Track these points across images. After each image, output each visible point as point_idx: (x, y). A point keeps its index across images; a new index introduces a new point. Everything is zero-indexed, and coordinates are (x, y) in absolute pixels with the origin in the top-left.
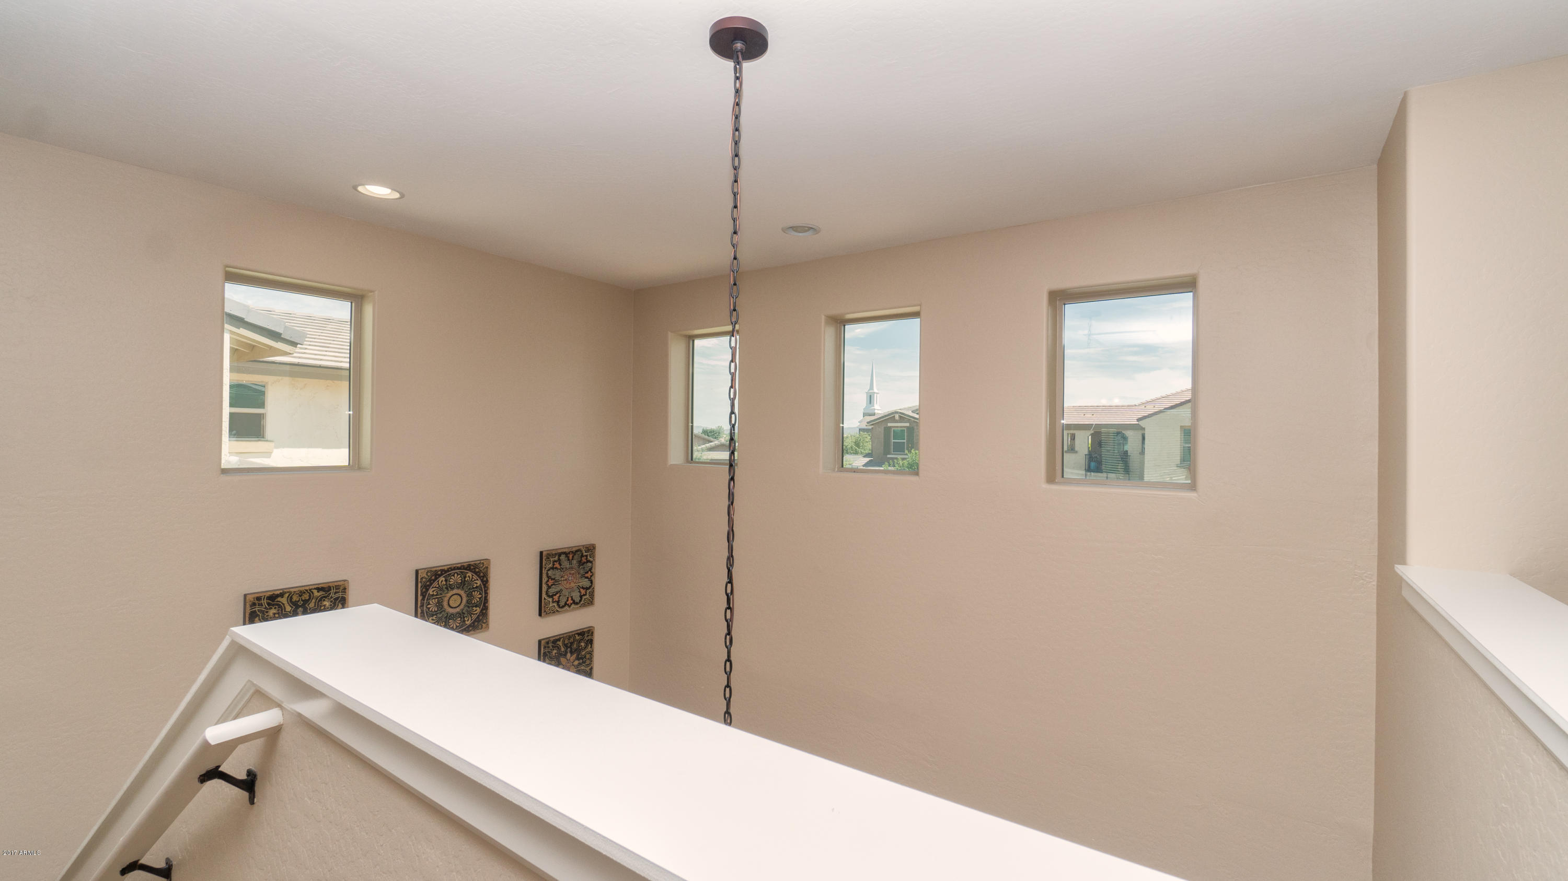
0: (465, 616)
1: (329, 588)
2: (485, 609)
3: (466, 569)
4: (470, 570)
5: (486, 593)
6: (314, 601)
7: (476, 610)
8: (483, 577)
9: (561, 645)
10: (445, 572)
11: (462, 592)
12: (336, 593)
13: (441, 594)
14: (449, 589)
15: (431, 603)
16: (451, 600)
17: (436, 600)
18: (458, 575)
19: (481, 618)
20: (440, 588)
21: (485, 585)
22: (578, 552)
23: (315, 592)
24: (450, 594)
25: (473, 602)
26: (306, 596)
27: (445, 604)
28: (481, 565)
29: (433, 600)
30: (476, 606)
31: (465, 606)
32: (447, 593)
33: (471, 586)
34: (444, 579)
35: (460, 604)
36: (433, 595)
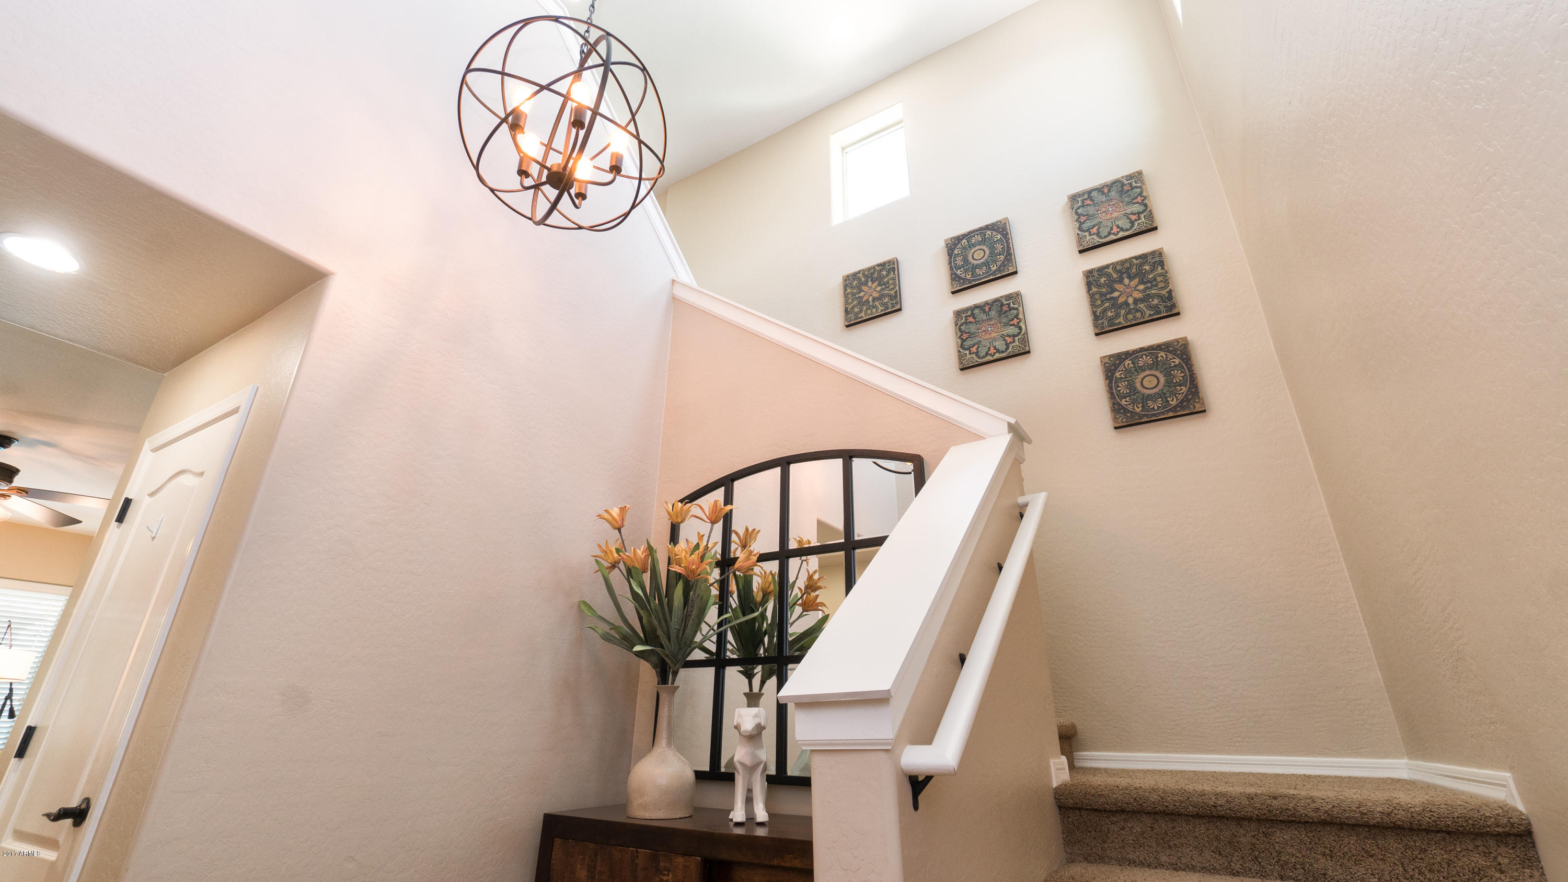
0: (989, 264)
1: (885, 263)
2: (1008, 256)
3: (985, 230)
4: (988, 229)
5: (1008, 243)
6: (876, 273)
7: (1000, 258)
8: (1003, 232)
9: (1111, 272)
10: (968, 235)
11: (984, 247)
12: (889, 266)
13: (965, 252)
14: (972, 247)
15: (957, 260)
16: (975, 254)
17: (962, 257)
18: (978, 235)
19: (1006, 263)
20: (964, 248)
21: (1005, 238)
22: (1116, 183)
23: (877, 267)
24: (973, 251)
25: (996, 252)
26: (872, 271)
27: (970, 258)
28: (999, 223)
29: (959, 258)
30: (1000, 255)
31: (989, 257)
32: (971, 250)
33: (992, 241)
34: (966, 241)
35: (984, 255)
36: (958, 254)
